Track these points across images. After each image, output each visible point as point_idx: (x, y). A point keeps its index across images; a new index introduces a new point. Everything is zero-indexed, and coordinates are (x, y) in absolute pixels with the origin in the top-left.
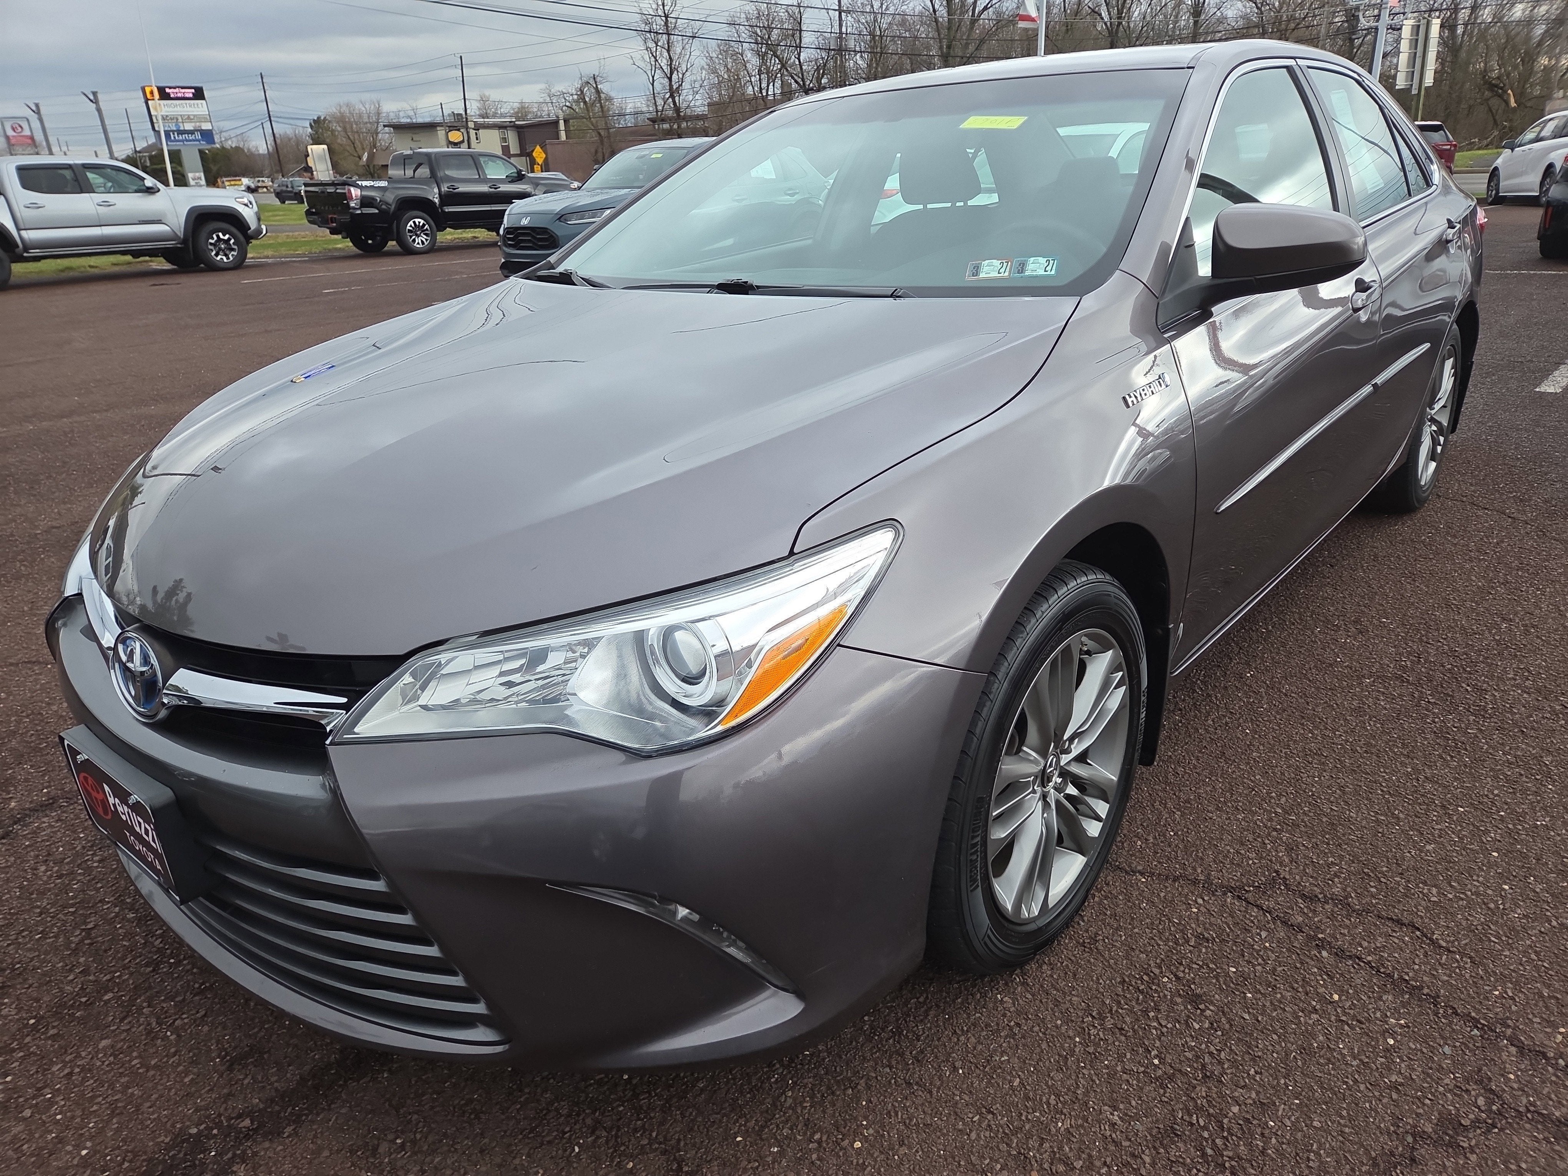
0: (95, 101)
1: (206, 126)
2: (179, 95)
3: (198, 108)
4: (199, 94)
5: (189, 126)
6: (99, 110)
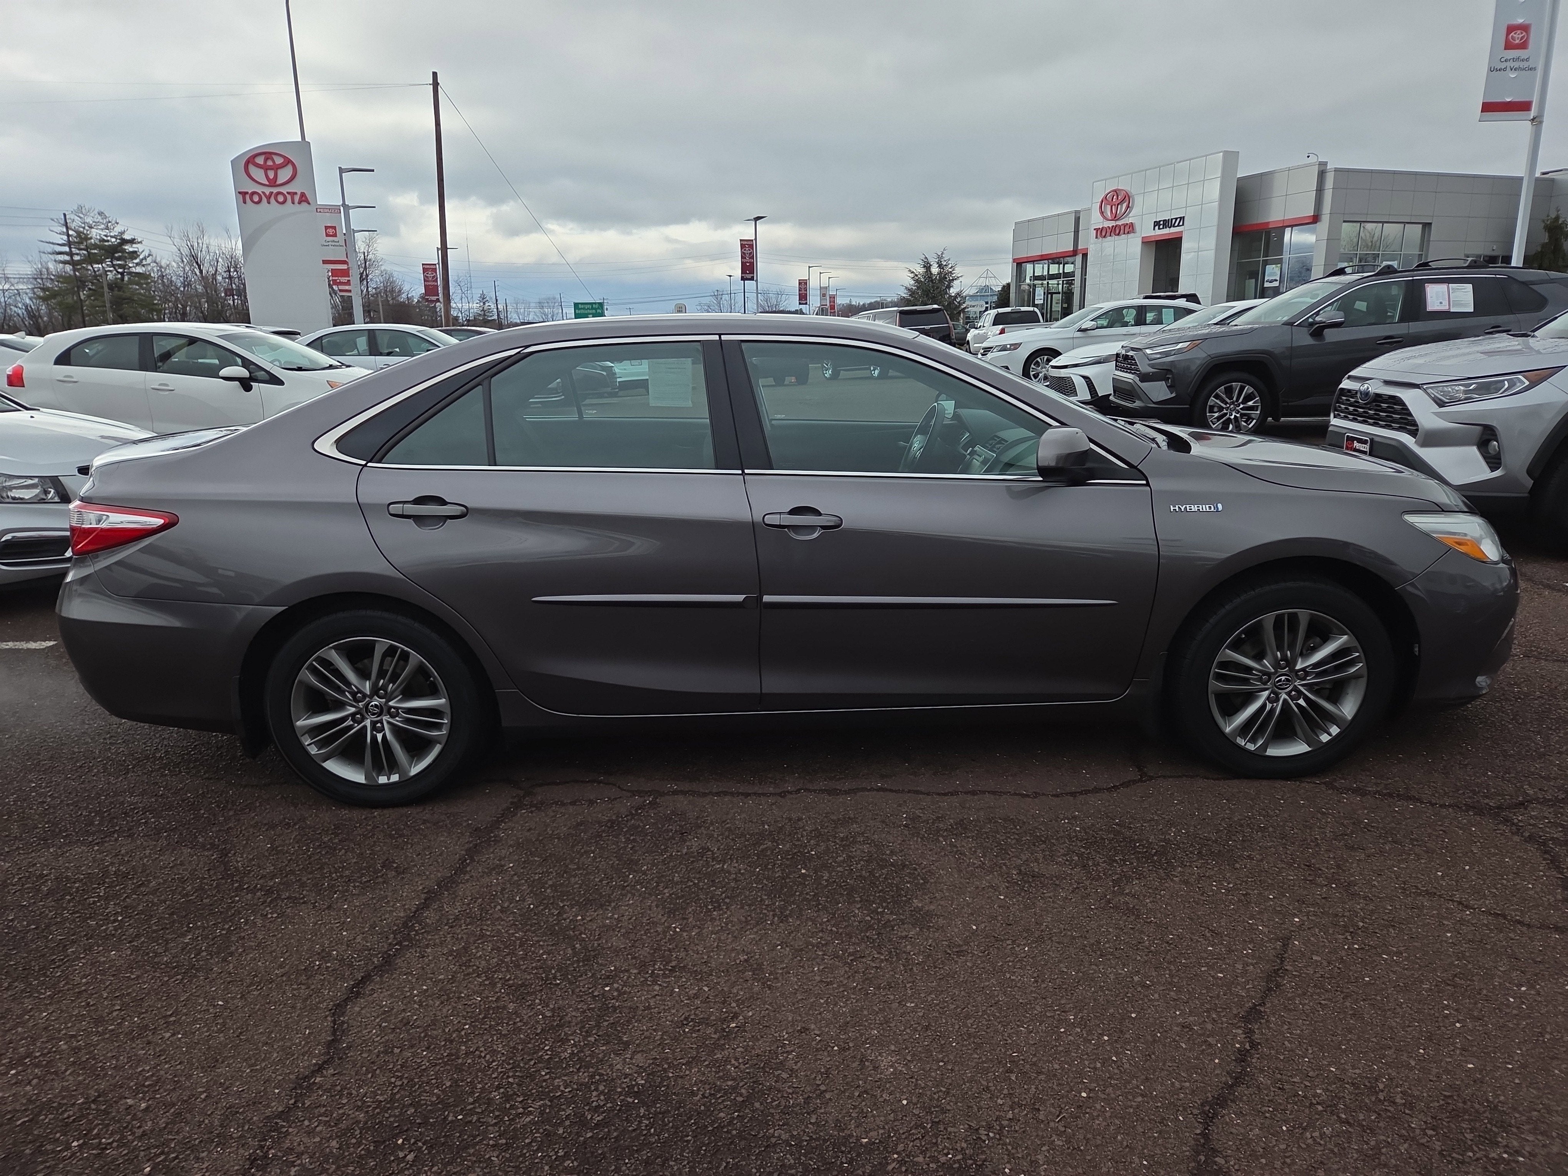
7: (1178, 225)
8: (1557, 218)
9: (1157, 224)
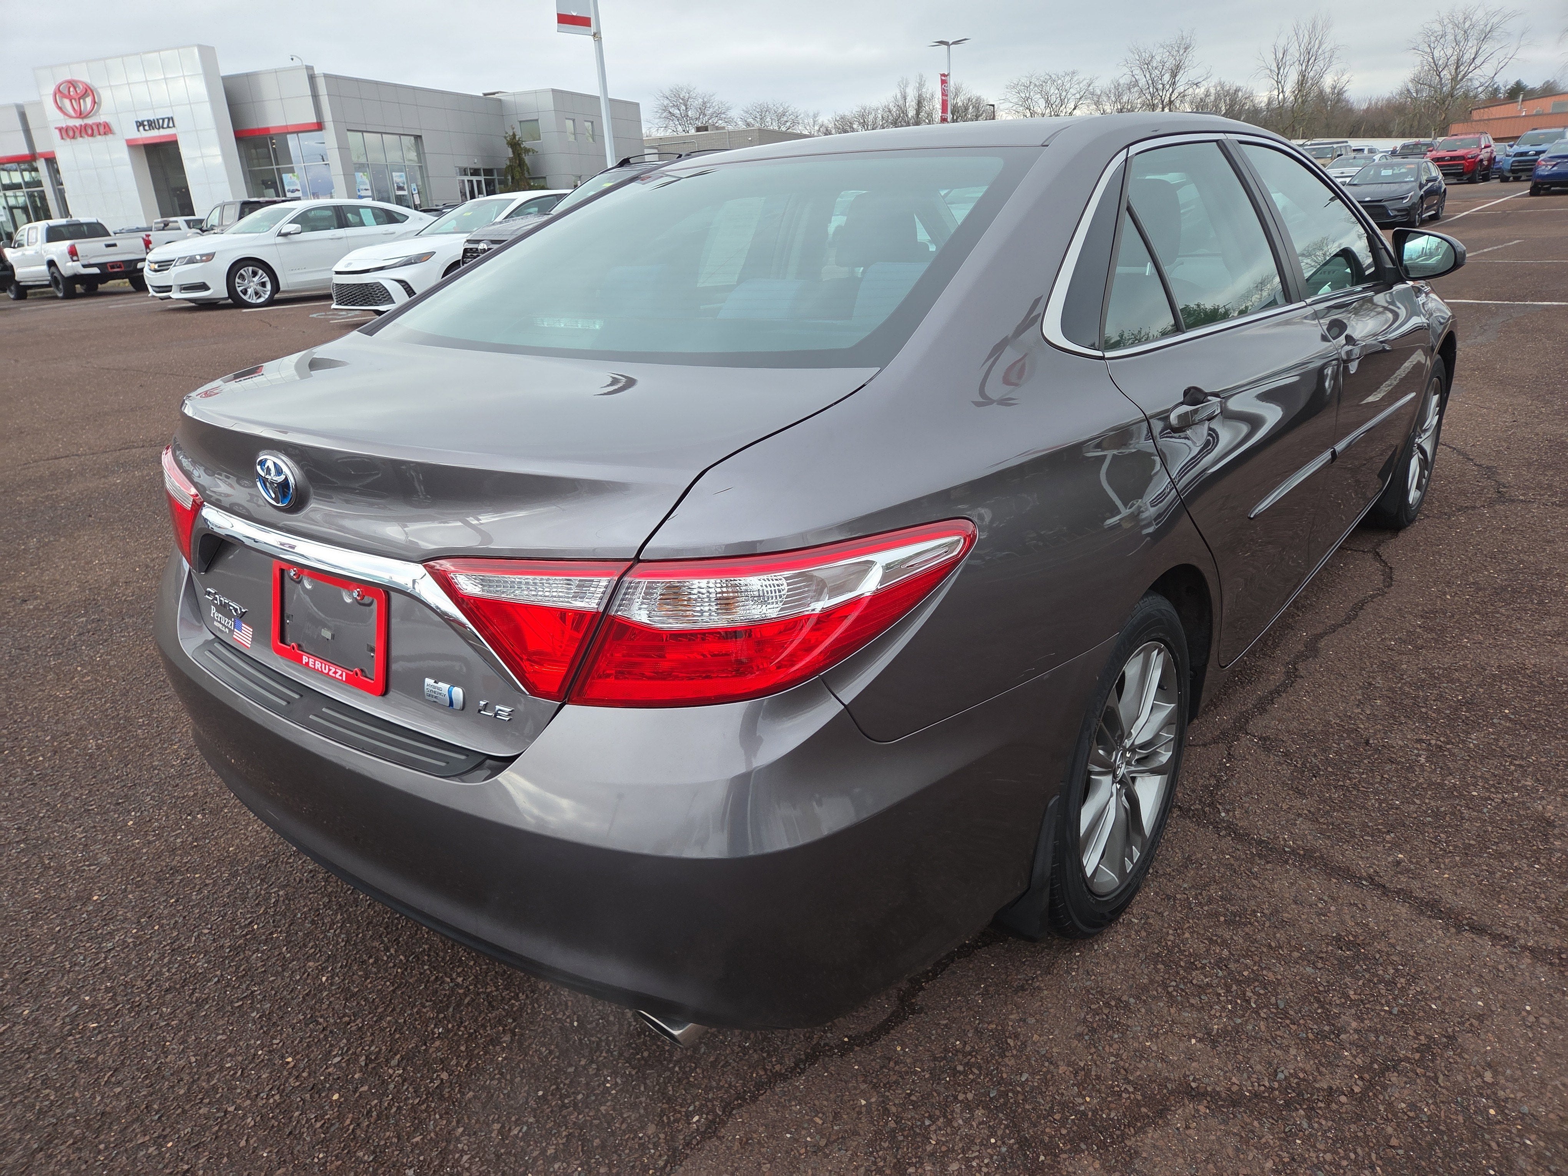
7: (168, 127)
8: (514, 135)
9: (140, 124)
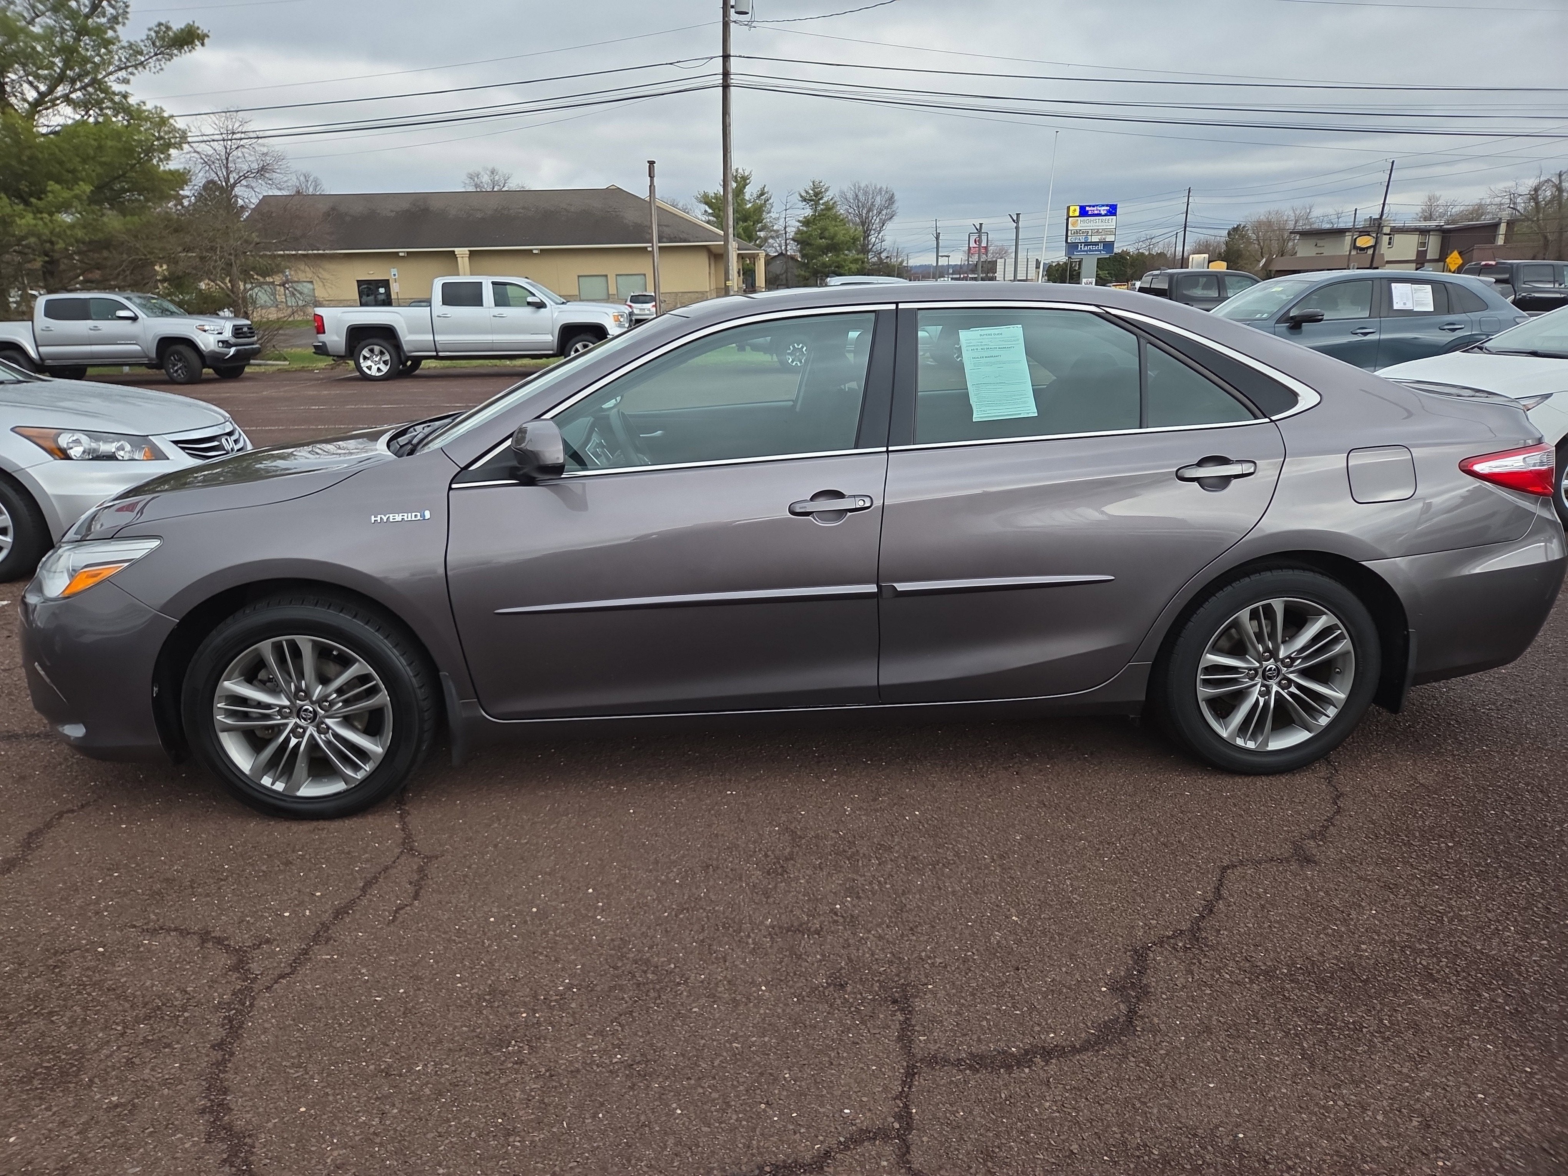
0: (1016, 221)
1: (1110, 238)
2: (1096, 212)
3: (1110, 222)
4: (1112, 210)
5: (1095, 239)
6: (1017, 228)
